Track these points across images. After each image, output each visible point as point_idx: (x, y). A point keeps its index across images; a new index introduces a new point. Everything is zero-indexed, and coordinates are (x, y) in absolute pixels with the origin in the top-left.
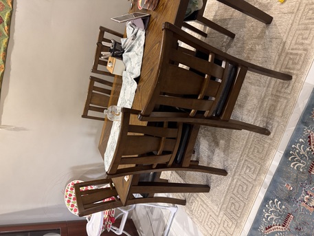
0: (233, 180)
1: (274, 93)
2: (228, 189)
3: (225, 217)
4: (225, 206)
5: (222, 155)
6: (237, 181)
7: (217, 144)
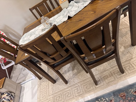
0: (67, 88)
1: (112, 72)
2: (62, 90)
3: (52, 99)
4: (55, 95)
5: (71, 75)
6: (68, 90)
7: (73, 70)
